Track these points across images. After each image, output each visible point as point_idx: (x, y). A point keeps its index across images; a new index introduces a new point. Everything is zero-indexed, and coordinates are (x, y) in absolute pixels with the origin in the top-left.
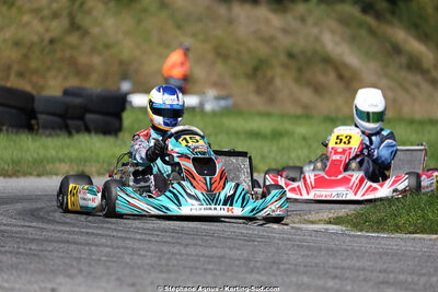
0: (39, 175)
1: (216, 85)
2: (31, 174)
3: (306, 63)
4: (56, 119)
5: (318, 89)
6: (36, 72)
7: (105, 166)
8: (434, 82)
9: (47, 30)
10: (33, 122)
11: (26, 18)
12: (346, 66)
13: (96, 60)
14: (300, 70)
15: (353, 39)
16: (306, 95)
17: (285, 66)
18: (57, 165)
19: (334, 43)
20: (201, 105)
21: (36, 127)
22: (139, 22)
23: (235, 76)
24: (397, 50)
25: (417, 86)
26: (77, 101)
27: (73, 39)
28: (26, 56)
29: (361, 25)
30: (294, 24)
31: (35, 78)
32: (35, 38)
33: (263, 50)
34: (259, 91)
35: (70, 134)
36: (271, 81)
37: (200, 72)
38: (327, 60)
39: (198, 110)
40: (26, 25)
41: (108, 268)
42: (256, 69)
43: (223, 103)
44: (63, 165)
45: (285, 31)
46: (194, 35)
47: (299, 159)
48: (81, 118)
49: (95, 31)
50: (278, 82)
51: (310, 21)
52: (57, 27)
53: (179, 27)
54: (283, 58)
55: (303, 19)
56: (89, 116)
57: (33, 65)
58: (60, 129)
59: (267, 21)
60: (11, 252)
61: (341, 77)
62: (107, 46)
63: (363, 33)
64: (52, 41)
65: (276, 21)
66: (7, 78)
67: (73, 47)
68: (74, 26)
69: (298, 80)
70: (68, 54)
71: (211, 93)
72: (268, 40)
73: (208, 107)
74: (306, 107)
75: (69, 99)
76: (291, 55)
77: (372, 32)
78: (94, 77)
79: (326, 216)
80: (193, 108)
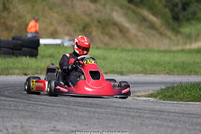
0: (6, 75)
1: (67, 34)
2: (3, 74)
3: (106, 25)
4: (10, 50)
5: (111, 37)
7: (35, 71)
8: (161, 34)
12: (123, 26)
13: (15, 24)
14: (103, 28)
15: (126, 15)
16: (106, 39)
17: (97, 27)
18: (14, 70)
19: (118, 17)
20: (63, 43)
21: (1, 53)
22: (33, 7)
23: (75, 31)
24: (144, 19)
25: (154, 35)
27: (5, 14)
29: (129, 8)
30: (100, 7)
33: (87, 20)
35: (17, 56)
36: (91, 33)
37: (60, 29)
38: (115, 24)
39: (61, 45)
41: (71, 117)
42: (84, 28)
44: (16, 70)
45: (97, 11)
46: (57, 13)
47: (118, 68)
48: (20, 49)
49: (15, 10)
50: (94, 33)
51: (108, 7)
53: (50, 9)
54: (96, 22)
55: (104, 6)
56: (23, 49)
58: (13, 54)
59: (89, 6)
60: (24, 110)
61: (121, 31)
62: (19, 17)
63: (130, 12)
65: (92, 6)
67: (5, 18)
68: (5, 8)
69: (102, 33)
70: (3, 21)
71: (67, 38)
72: (90, 15)
73: (66, 44)
75: (15, 41)
76: (99, 22)
77: (134, 12)
78: (14, 31)
79: (143, 93)
80: (59, 45)
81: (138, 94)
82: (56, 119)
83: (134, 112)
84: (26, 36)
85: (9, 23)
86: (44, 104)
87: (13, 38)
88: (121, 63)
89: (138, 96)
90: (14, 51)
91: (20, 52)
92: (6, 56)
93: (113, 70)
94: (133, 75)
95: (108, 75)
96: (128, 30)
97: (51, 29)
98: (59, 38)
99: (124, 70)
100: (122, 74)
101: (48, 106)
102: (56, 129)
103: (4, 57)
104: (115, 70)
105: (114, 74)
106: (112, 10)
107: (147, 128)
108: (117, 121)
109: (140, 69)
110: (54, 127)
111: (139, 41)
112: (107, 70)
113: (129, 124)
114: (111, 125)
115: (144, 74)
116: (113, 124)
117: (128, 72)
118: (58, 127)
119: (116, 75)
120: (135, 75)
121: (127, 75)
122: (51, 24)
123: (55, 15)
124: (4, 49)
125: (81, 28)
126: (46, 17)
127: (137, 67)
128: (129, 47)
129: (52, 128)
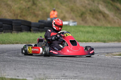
1: (72, 18)
3: (95, 13)
4: (37, 29)
5: (98, 20)
6: (24, 16)
9: (27, 5)
10: (31, 29)
11: (22, 2)
12: (105, 13)
13: (40, 13)
14: (93, 15)
15: (107, 6)
16: (95, 21)
17: (90, 14)
19: (102, 8)
20: (69, 24)
21: (32, 31)
22: (51, 2)
23: (76, 16)
24: (118, 9)
26: (42, 24)
27: (34, 7)
28: (22, 12)
29: (109, 3)
30: (91, 2)
31: (24, 18)
32: (24, 7)
33: (84, 10)
34: (83, 20)
35: (41, 32)
36: (86, 18)
37: (67, 15)
38: (100, 12)
40: (22, 3)
41: (74, 68)
42: (82, 15)
43: (74, 23)
45: (89, 4)
46: (66, 6)
49: (40, 5)
50: (88, 18)
51: (96, 2)
52: (30, 4)
53: (61, 3)
54: (89, 12)
55: (93, 2)
57: (24, 14)
58: (39, 31)
59: (84, 2)
60: (46, 64)
61: (104, 16)
62: (43, 9)
63: (109, 5)
64: (28, 8)
65: (87, 2)
66: (17, 17)
67: (34, 9)
68: (34, 4)
69: (93, 17)
70: (33, 11)
71: (71, 21)
72: (85, 7)
73: (71, 24)
74: (95, 24)
75: (40, 23)
76: (91, 11)
77: (112, 5)
78: (40, 17)
79: (118, 53)
80: (67, 25)
81: (115, 54)
82: (65, 69)
83: (112, 64)
84: (47, 20)
85: (37, 12)
86: (58, 60)
87: (39, 22)
88: (104, 35)
89: (114, 55)
90: (40, 29)
91: (43, 29)
92: (35, 32)
93: (99, 40)
94: (111, 43)
95: (96, 43)
96: (108, 16)
97: (62, 15)
98: (66, 21)
99: (106, 39)
100: (105, 42)
101: (60, 61)
102: (65, 75)
103: (34, 33)
104: (100, 39)
105: (100, 42)
106: (98, 4)
107: (119, 74)
108: (102, 70)
109: (116, 39)
110: (64, 74)
111: (115, 22)
112: (96, 40)
113: (109, 72)
114: (98, 73)
115: (118, 42)
116: (99, 72)
117: (108, 41)
118: (66, 74)
119: (101, 42)
120: (113, 43)
121: (108, 42)
122: (62, 12)
123: (64, 7)
124: (34, 28)
125: (80, 14)
126: (58, 9)
127: (114, 38)
128: (109, 25)
129: (63, 75)
